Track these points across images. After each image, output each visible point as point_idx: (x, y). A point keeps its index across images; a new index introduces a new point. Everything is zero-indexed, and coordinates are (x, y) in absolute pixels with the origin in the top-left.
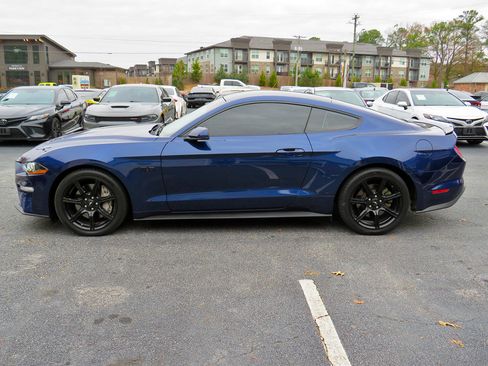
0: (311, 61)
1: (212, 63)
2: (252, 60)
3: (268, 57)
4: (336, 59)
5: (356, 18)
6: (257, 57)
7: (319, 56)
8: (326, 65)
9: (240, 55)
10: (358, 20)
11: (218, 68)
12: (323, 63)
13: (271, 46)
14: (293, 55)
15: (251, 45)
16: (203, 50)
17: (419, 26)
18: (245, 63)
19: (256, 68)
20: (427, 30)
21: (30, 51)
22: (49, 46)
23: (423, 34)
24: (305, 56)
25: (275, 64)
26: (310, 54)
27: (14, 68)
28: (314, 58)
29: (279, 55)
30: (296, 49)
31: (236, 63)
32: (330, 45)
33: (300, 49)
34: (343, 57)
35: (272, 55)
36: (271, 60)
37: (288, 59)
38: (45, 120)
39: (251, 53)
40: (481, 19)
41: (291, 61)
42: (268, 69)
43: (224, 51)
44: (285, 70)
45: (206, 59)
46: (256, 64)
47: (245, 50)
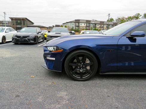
0: (96, 26)
1: (70, 26)
2: (80, 25)
3: (84, 25)
4: (102, 26)
5: (109, 14)
6: (82, 25)
7: (98, 25)
8: (100, 27)
9: (77, 24)
10: (110, 15)
11: (71, 27)
12: (99, 26)
13: (85, 22)
14: (91, 24)
15: (80, 21)
16: (67, 23)
17: (124, 17)
18: (78, 26)
19: (81, 28)
20: (126, 18)
21: (22, 22)
22: (27, 21)
23: (125, 19)
24: (94, 25)
25: (86, 27)
26: (96, 24)
27: (18, 26)
28: (97, 25)
29: (87, 24)
30: (92, 23)
31: (76, 26)
32: (101, 22)
33: (93, 23)
34: (104, 25)
35: (85, 24)
36: (85, 26)
37: (90, 25)
38: (34, 37)
39: (80, 24)
40: (141, 16)
41: (91, 26)
42: (84, 28)
43: (73, 23)
44: (89, 28)
45: (68, 25)
46: (81, 26)
47: (79, 23)
